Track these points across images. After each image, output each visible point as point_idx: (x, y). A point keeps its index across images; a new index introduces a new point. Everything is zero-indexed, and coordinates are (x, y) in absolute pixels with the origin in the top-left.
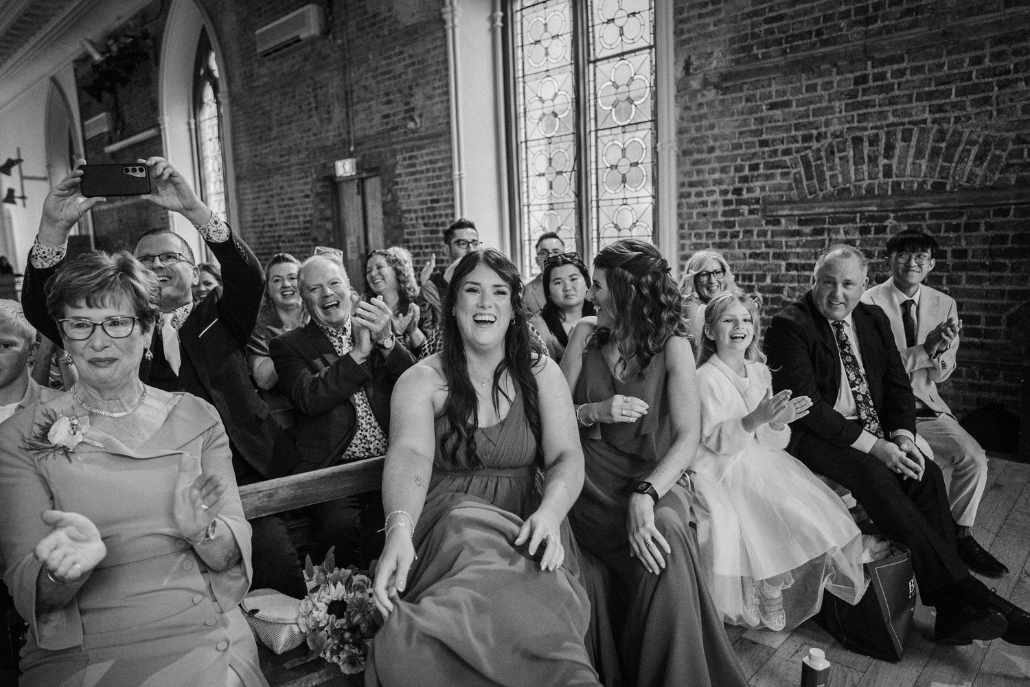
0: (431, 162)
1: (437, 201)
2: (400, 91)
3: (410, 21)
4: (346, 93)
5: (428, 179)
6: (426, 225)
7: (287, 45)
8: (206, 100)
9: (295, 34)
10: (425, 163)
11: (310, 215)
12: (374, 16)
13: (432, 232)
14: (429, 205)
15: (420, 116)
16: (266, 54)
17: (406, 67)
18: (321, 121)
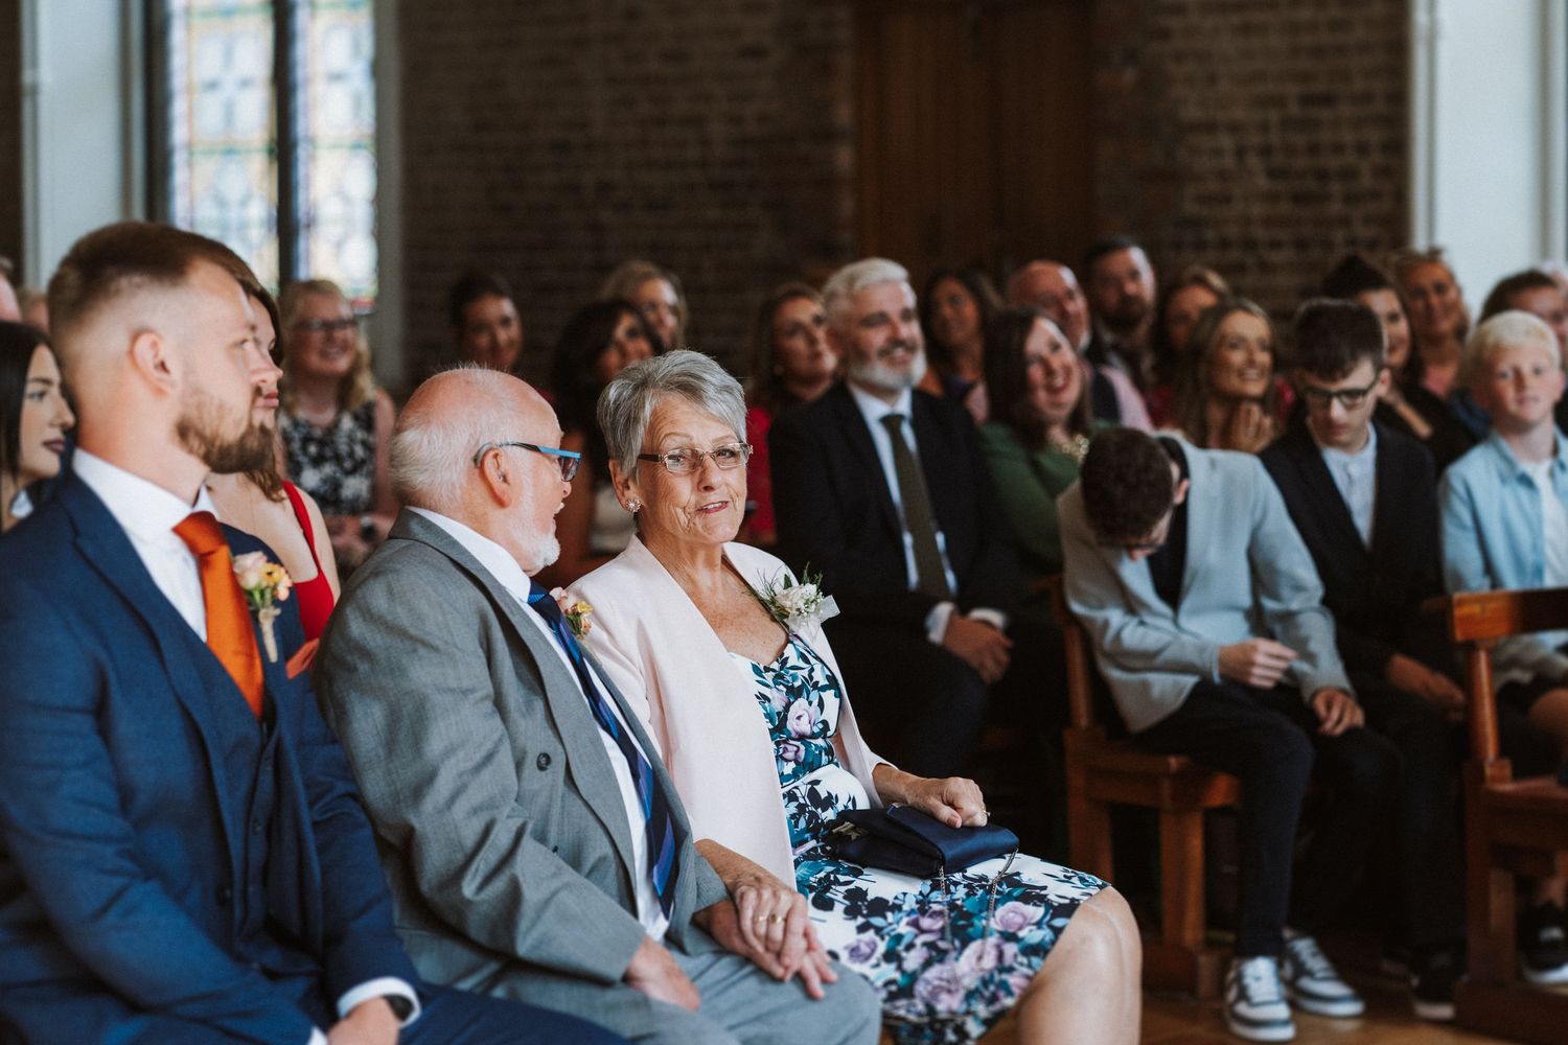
1: (1328, 100)
6: (1273, 174)
11: (762, 119)
13: (1299, 198)
14: (1294, 110)
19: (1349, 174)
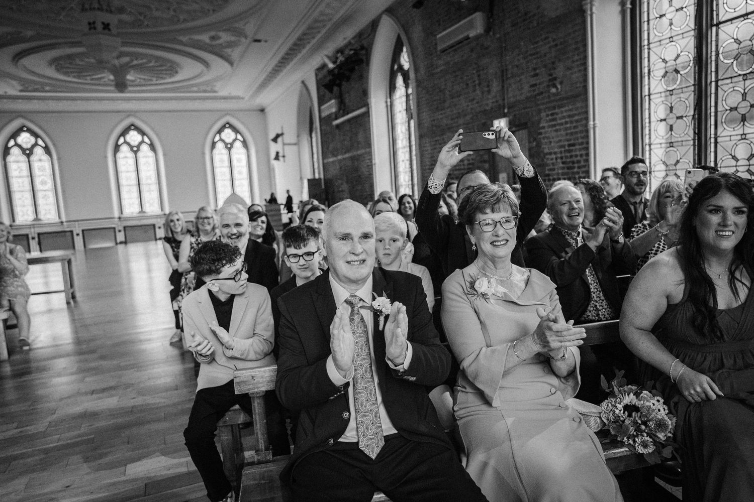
0: (569, 116)
1: (573, 145)
2: (545, 66)
3: (553, 15)
4: (502, 71)
5: (566, 129)
6: (563, 163)
7: (460, 42)
8: (397, 85)
9: (465, 34)
10: (564, 117)
11: (472, 159)
12: (526, 14)
13: (568, 168)
14: (567, 148)
15: (561, 83)
16: (444, 51)
17: (550, 48)
18: (483, 93)
19: (579, 162)
